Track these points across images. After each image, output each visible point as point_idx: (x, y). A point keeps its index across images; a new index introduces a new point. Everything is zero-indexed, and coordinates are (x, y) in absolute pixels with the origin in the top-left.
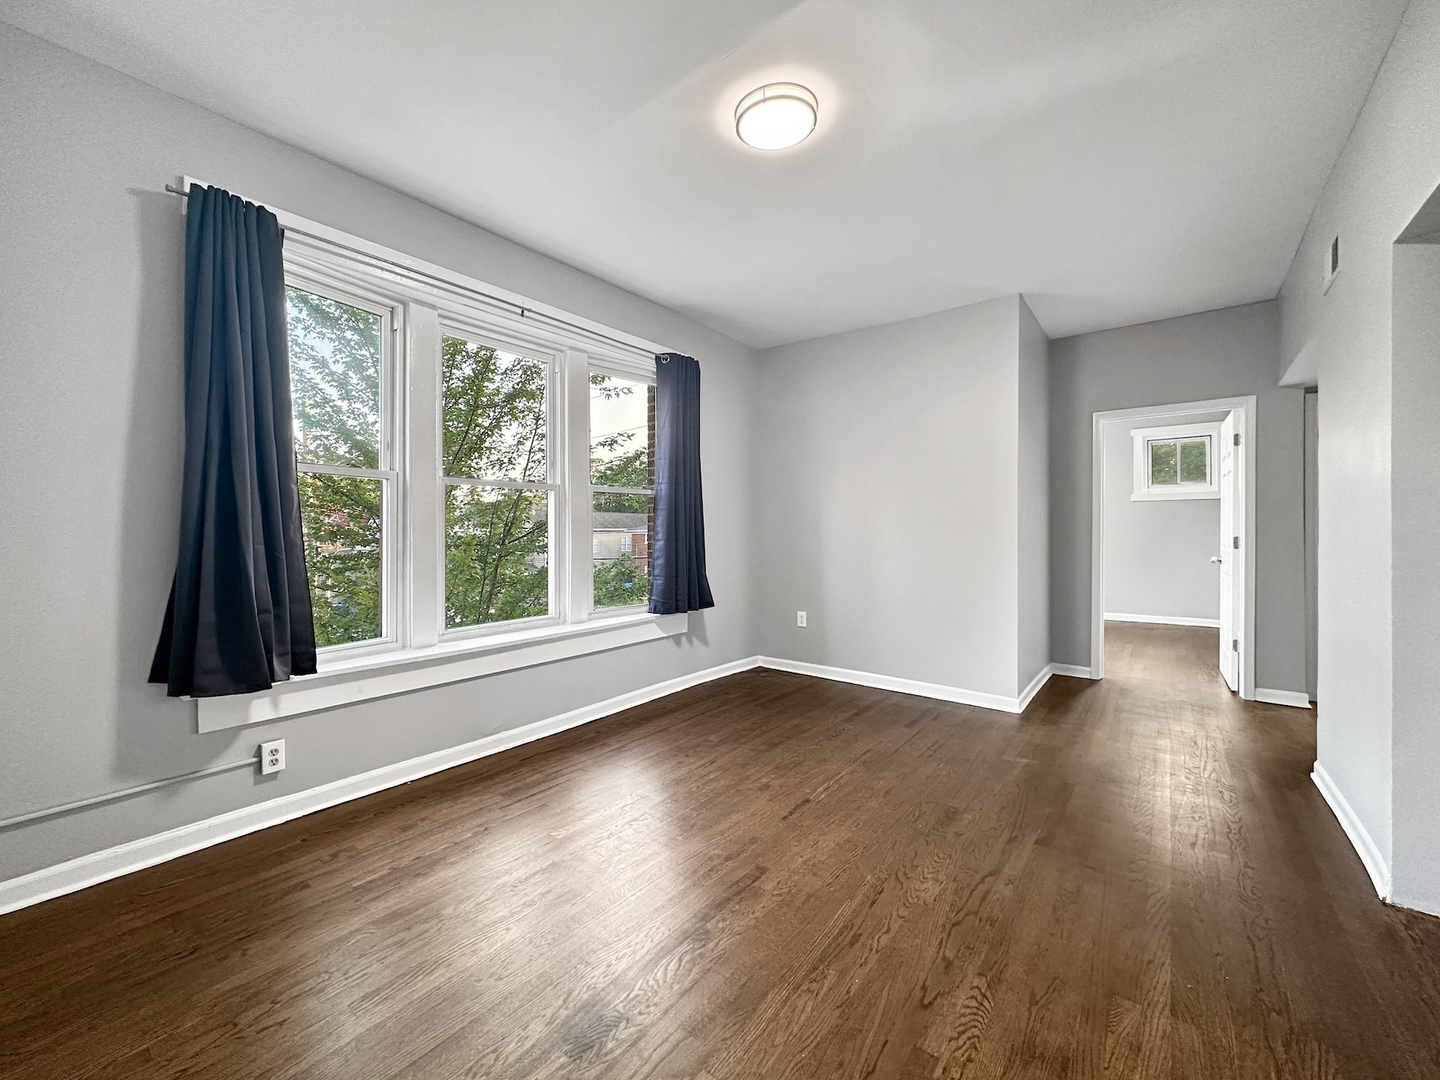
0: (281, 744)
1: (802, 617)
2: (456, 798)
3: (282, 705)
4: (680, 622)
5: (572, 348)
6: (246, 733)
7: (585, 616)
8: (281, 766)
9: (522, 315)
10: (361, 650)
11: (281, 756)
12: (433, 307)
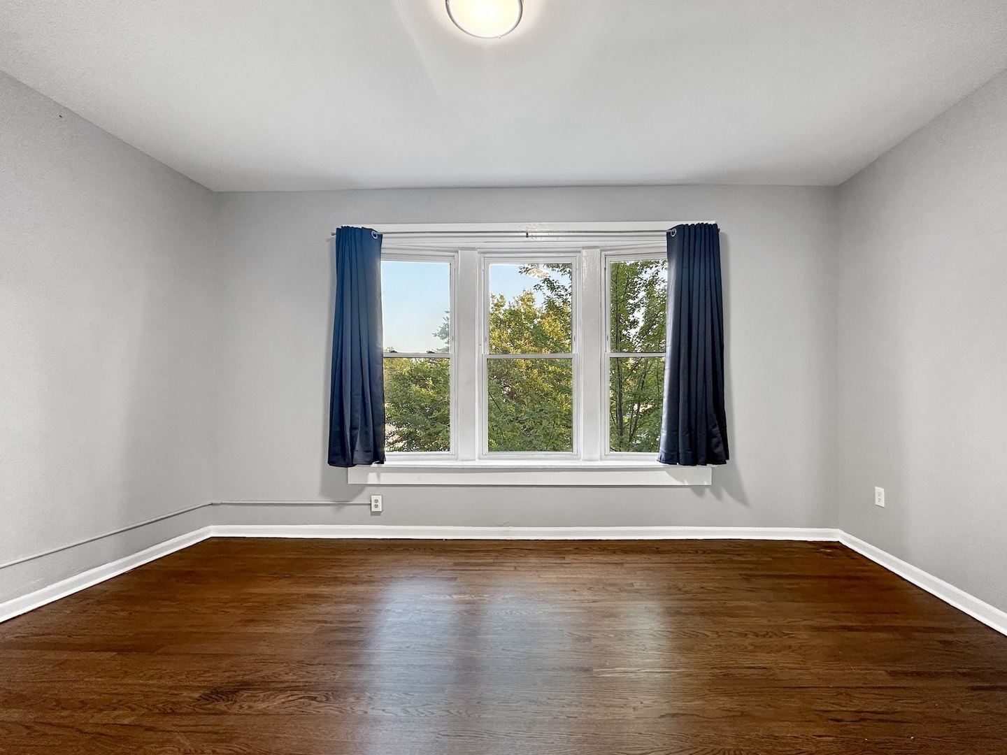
0: (379, 498)
1: (880, 494)
2: (438, 556)
3: (382, 478)
4: (703, 474)
5: (584, 248)
6: (368, 488)
7: (598, 456)
8: (380, 509)
9: (527, 236)
10: (432, 457)
11: (380, 504)
12: (473, 249)
